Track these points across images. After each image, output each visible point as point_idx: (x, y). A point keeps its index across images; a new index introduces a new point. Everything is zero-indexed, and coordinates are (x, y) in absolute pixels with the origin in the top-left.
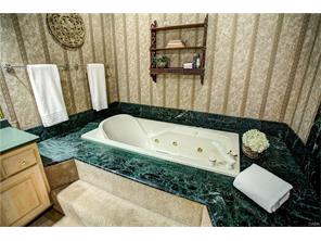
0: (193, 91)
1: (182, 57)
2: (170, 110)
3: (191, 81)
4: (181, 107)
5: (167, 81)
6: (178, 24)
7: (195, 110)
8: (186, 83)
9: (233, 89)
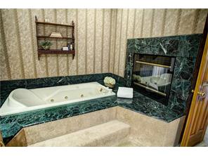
0: (68, 64)
1: (59, 43)
2: (52, 78)
3: (66, 58)
4: (61, 75)
5: (48, 58)
6: (54, 23)
7: (70, 75)
8: (63, 60)
9: (89, 61)
